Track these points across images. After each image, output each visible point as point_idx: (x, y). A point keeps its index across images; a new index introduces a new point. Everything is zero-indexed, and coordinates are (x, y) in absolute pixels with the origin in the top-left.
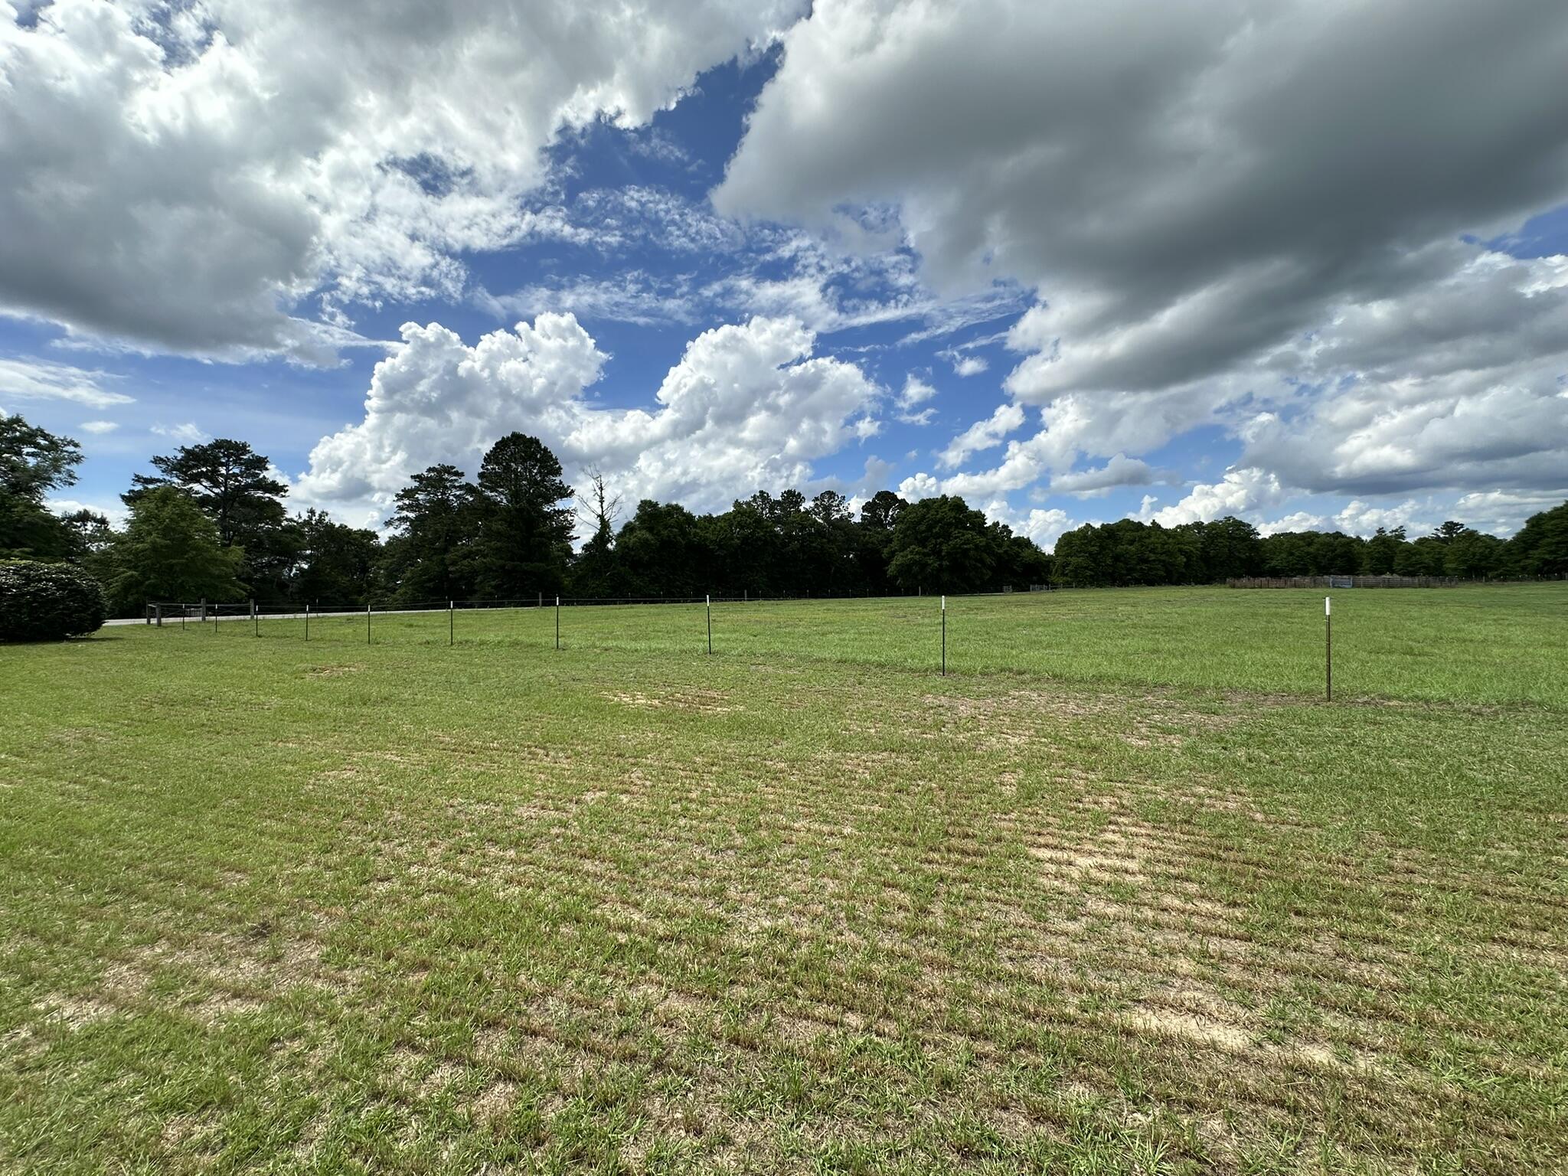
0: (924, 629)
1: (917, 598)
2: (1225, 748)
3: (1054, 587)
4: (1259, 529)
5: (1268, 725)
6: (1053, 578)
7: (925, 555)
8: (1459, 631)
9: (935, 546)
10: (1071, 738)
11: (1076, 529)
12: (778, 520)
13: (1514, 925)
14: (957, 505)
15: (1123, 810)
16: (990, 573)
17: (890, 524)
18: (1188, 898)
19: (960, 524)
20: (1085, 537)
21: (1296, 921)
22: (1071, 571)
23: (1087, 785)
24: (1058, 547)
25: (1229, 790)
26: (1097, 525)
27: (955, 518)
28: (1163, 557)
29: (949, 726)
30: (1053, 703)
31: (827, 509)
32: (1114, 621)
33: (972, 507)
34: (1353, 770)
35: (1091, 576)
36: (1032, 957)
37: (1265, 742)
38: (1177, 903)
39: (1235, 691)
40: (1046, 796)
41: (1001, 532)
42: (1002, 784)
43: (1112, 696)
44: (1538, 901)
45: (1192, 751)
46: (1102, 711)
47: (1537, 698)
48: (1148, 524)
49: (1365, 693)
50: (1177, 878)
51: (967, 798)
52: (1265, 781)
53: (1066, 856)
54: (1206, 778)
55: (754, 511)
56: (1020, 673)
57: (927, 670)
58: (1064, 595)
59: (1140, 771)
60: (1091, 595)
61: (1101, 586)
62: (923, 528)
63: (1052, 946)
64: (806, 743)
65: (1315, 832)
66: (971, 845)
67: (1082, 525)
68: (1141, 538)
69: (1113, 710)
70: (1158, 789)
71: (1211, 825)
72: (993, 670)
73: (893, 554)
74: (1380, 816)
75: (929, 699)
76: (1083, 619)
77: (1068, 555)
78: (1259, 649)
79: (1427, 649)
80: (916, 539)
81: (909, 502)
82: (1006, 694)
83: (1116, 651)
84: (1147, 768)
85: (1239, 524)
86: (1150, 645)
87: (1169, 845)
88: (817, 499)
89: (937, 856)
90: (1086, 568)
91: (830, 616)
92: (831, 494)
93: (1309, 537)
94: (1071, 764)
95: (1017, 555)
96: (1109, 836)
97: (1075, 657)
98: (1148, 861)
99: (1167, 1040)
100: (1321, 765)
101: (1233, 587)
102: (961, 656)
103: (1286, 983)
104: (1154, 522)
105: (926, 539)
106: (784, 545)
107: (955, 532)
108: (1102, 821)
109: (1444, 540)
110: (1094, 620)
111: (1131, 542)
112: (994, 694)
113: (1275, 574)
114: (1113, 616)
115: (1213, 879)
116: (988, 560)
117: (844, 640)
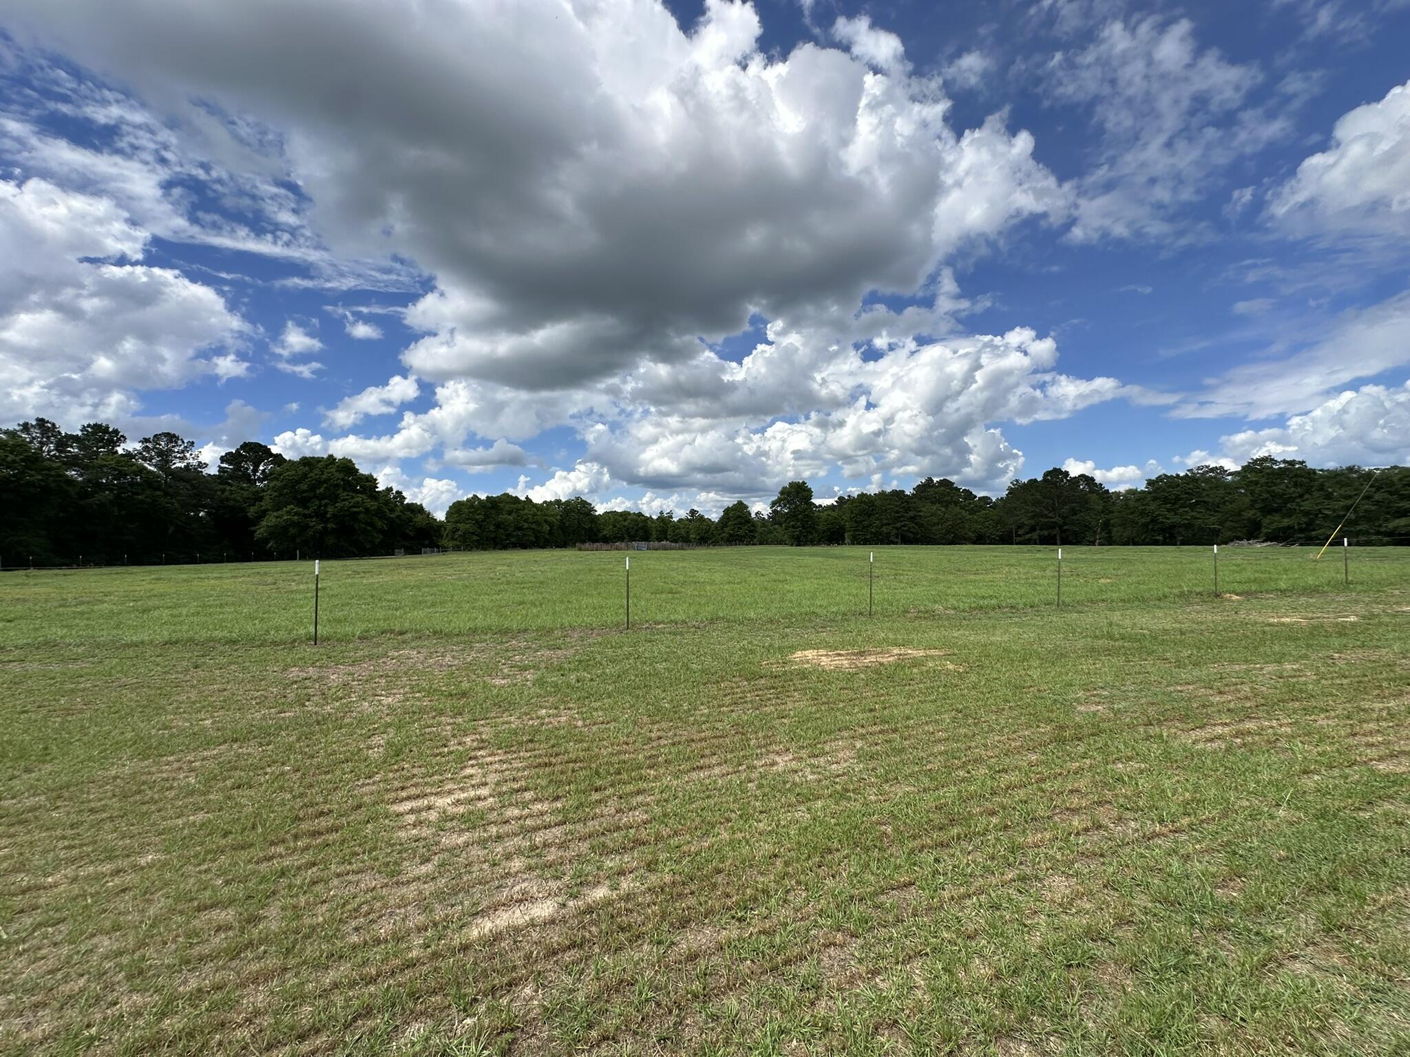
0: (298, 596)
1: (294, 563)
2: (562, 675)
3: (444, 550)
4: (596, 508)
5: (592, 652)
6: (444, 542)
7: (305, 516)
8: (694, 576)
9: (320, 506)
10: (444, 689)
11: (465, 499)
12: (73, 462)
13: (703, 756)
14: (347, 467)
15: (483, 744)
16: (381, 537)
17: (261, 480)
18: (525, 805)
19: (349, 487)
20: (472, 506)
21: (596, 796)
22: (460, 536)
23: (453, 729)
24: (449, 514)
25: (562, 707)
26: (483, 497)
27: (343, 479)
28: (534, 526)
29: (315, 698)
30: (431, 658)
31: (165, 456)
32: (492, 579)
33: (363, 470)
34: (636, 676)
35: (477, 541)
36: (380, 917)
37: (588, 666)
38: (516, 812)
39: (573, 629)
40: (414, 749)
41: (394, 497)
42: (369, 748)
43: (484, 644)
44: (715, 737)
45: (540, 682)
46: (474, 659)
47: (721, 615)
48: (523, 498)
49: (647, 621)
50: (518, 791)
51: (328, 772)
52: (586, 695)
53: (426, 802)
54: (547, 702)
55: (23, 446)
56: (401, 633)
57: (295, 641)
58: (452, 557)
59: (500, 706)
60: (476, 557)
61: (485, 549)
62: (304, 487)
63: (403, 898)
64: (90, 759)
65: (612, 725)
66: (324, 823)
67: (470, 496)
68: (518, 510)
69: (483, 657)
70: (512, 719)
71: (548, 739)
72: (373, 633)
73: (262, 514)
74: (648, 704)
75: (294, 673)
76: (467, 579)
77: (457, 522)
78: (592, 596)
79: (679, 589)
80: (295, 498)
81: (287, 457)
82: (385, 655)
83: (491, 605)
84: (505, 704)
85: (584, 503)
86: (518, 598)
87: (516, 764)
88: (146, 440)
89: (280, 849)
90: (473, 533)
91: (160, 588)
92: (172, 438)
93: (625, 514)
94: (441, 713)
95: (410, 520)
96: (469, 771)
97: (457, 612)
98: (498, 784)
99: (497, 937)
100: (619, 676)
101: (580, 550)
102: (339, 621)
103: (584, 847)
104: (527, 498)
105: (308, 500)
106: (84, 494)
107: (344, 495)
108: (463, 759)
109: (690, 520)
110: (476, 579)
111: (510, 513)
112: (371, 657)
113: (606, 540)
114: (492, 575)
115: (544, 783)
116: (379, 524)
117: (180, 615)
